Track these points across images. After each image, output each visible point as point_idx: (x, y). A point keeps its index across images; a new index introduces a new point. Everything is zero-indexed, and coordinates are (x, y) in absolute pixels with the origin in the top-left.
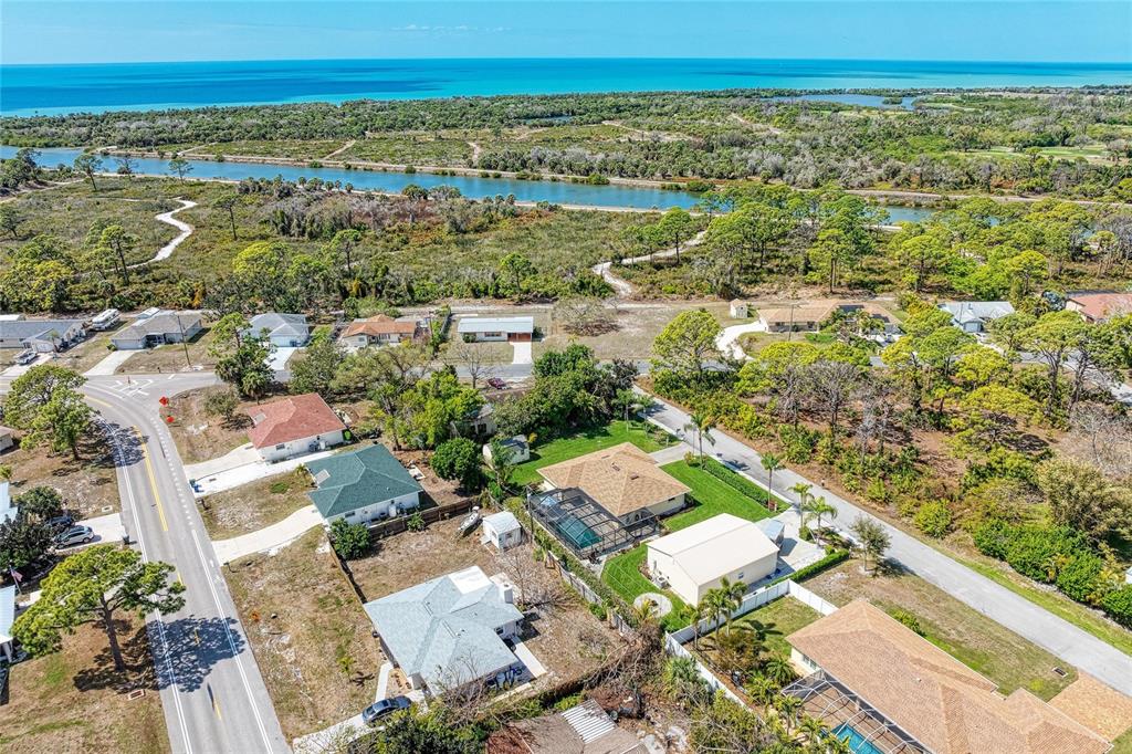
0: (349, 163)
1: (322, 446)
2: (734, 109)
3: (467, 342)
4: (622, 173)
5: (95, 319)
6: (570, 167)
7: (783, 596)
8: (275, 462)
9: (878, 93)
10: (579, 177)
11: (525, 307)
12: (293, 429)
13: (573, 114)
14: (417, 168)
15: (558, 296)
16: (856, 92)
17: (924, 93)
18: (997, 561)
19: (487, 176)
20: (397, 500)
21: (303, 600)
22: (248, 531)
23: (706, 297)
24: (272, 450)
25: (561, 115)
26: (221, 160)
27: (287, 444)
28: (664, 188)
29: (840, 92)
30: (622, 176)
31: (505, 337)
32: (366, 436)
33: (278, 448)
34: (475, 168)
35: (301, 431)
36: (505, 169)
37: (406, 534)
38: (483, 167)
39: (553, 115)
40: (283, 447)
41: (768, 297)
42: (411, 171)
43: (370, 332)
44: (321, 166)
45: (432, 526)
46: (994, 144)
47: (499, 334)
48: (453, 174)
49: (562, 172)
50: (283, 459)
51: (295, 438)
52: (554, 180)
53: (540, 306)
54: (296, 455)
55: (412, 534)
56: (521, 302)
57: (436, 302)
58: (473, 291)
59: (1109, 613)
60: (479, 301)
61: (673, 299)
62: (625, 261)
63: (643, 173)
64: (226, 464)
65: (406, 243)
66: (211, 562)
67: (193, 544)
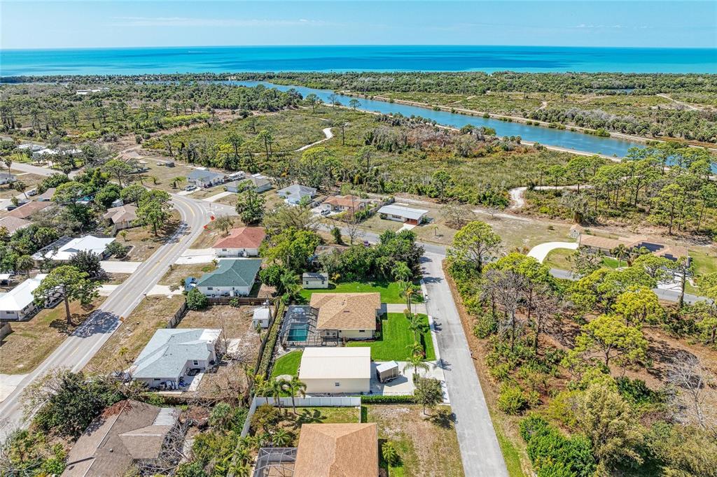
0: (454, 109)
1: (245, 254)
3: (382, 218)
5: (231, 175)
6: (589, 123)
7: (354, 407)
10: (590, 130)
12: (234, 243)
14: (491, 116)
19: (531, 124)
20: (236, 288)
24: (220, 251)
26: (392, 102)
27: (228, 249)
28: (648, 143)
30: (623, 132)
31: (403, 220)
33: (223, 250)
35: (236, 245)
39: (626, 88)
40: (226, 250)
42: (487, 117)
44: (439, 110)
45: (242, 307)
47: (400, 217)
48: (511, 120)
52: (573, 130)
58: (418, 190)
60: (421, 197)
61: (542, 217)
62: (537, 188)
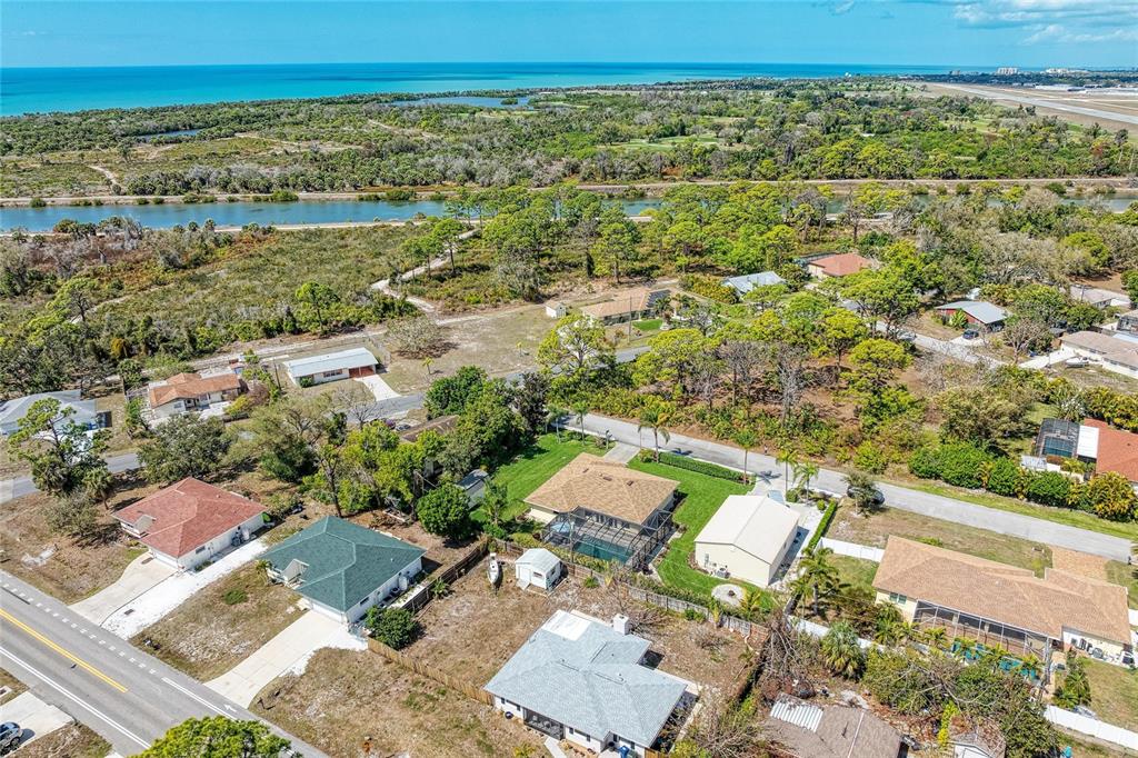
2: (369, 114)
3: (308, 386)
4: (308, 186)
6: (245, 185)
8: (198, 568)
9: (490, 94)
10: (260, 195)
11: (333, 339)
12: (208, 524)
13: (192, 128)
14: (48, 201)
15: (362, 323)
16: (469, 94)
17: (532, 93)
18: (932, 481)
19: (146, 203)
21: (387, 709)
22: (241, 658)
23: (512, 302)
24: (192, 557)
25: (178, 130)
27: (207, 545)
28: (362, 199)
29: (455, 95)
31: (347, 374)
32: (288, 512)
33: (197, 552)
34: (125, 194)
35: (217, 525)
36: (165, 193)
37: (435, 603)
38: (135, 193)
39: (170, 130)
40: (203, 549)
41: (567, 294)
42: (40, 205)
43: (186, 396)
45: (455, 587)
46: (632, 137)
47: (339, 372)
48: (99, 204)
49: (237, 192)
50: (207, 564)
51: (215, 534)
52: (232, 200)
53: (349, 336)
54: (221, 554)
55: (442, 602)
56: (325, 335)
57: (225, 348)
58: (265, 330)
59: (1029, 497)
60: (275, 340)
61: (485, 309)
62: (402, 277)
63: (332, 187)
64: (132, 589)
65: (121, 288)
66: (228, 707)
67: (181, 694)
